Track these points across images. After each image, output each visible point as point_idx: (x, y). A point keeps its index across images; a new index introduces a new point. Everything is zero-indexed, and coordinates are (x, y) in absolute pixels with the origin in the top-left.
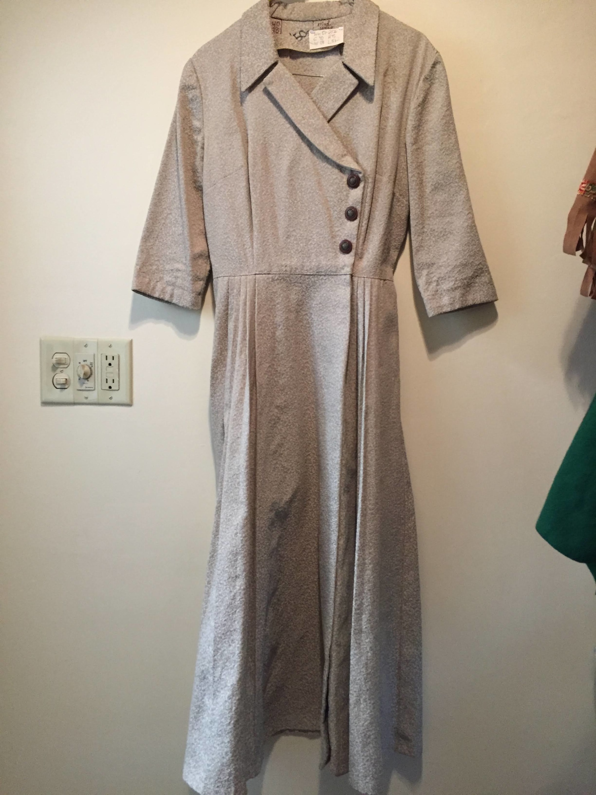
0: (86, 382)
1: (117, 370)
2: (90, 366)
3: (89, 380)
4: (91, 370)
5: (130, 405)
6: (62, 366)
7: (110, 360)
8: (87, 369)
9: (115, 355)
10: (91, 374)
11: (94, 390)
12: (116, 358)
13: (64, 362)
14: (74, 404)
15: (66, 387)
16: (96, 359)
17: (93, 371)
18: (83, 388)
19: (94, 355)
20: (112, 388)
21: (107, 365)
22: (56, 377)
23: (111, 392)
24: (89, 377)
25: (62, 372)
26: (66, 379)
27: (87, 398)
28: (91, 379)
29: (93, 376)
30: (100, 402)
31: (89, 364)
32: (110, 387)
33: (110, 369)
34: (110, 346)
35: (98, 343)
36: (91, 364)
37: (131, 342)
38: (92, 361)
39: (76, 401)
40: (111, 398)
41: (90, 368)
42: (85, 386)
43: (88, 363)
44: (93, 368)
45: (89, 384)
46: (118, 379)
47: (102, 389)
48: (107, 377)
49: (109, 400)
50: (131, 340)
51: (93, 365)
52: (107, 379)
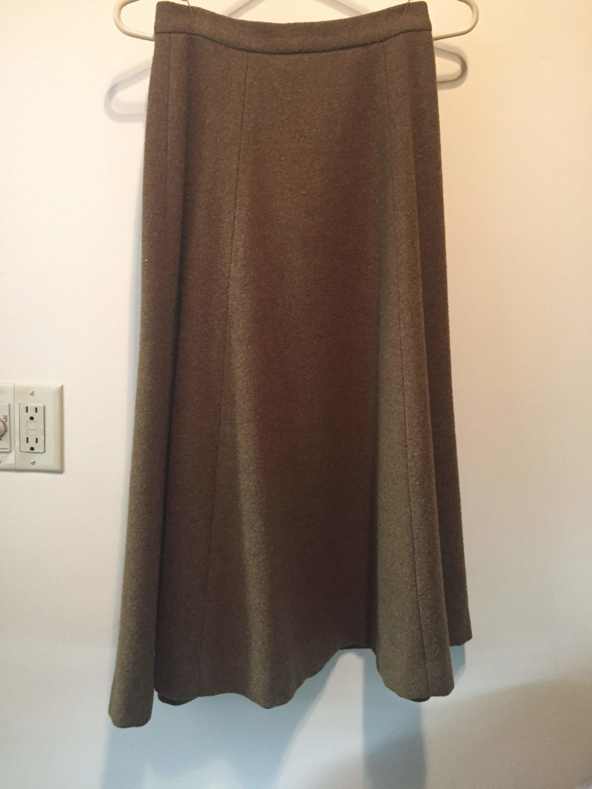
1: (42, 426)
2: (5, 421)
3: (3, 438)
4: (5, 427)
5: (60, 471)
7: (31, 413)
9: (39, 405)
10: (6, 431)
11: (10, 452)
12: (40, 411)
16: (12, 410)
17: (8, 427)
19: (9, 406)
20: (35, 450)
21: (28, 420)
23: (33, 454)
24: (3, 435)
28: (5, 437)
29: (8, 433)
30: (18, 467)
31: (2, 419)
32: (32, 449)
33: (32, 424)
34: (32, 394)
35: (14, 388)
36: (5, 417)
37: (61, 390)
38: (8, 415)
40: (33, 463)
41: (4, 423)
44: (7, 423)
45: (3, 443)
46: (43, 438)
47: (21, 451)
48: (27, 435)
49: (31, 464)
50: (61, 385)
51: (8, 420)
52: (27, 438)
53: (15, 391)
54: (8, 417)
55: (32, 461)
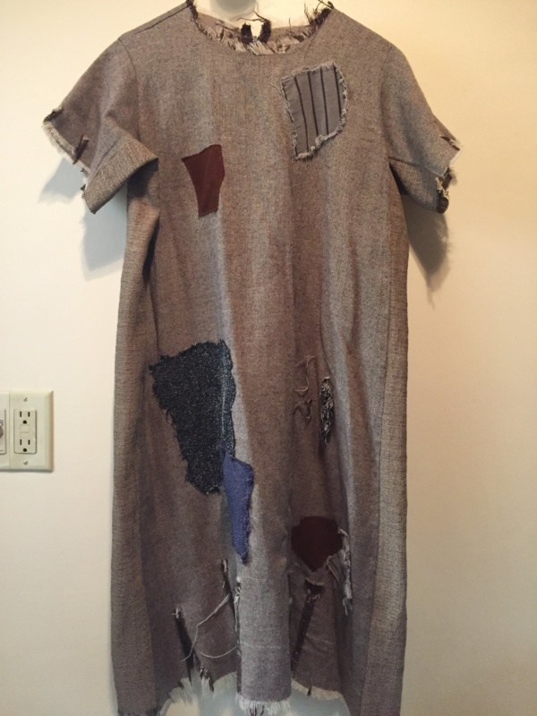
1: (34, 429)
2: (1, 425)
4: (1, 430)
5: (50, 471)
7: (25, 417)
9: (32, 409)
10: (2, 434)
11: (6, 454)
12: (33, 415)
16: (7, 415)
17: (4, 430)
19: (5, 411)
20: (28, 451)
21: (22, 423)
23: (26, 455)
28: (2, 440)
29: (3, 437)
30: (13, 467)
32: (25, 450)
33: (25, 427)
34: (26, 400)
35: (10, 395)
37: (51, 395)
38: (3, 419)
40: (26, 463)
44: (3, 427)
46: (35, 440)
47: (15, 452)
48: (21, 437)
49: (24, 465)
50: (50, 391)
51: (4, 423)
52: (21, 440)
53: (11, 399)
55: (25, 461)
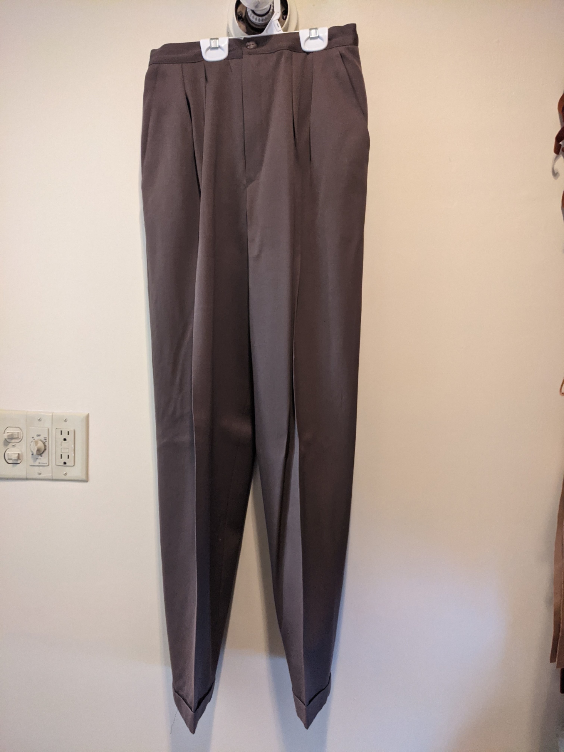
0: (40, 457)
1: (73, 446)
2: (45, 442)
3: (43, 455)
4: (45, 446)
5: (86, 481)
6: (13, 441)
7: (65, 435)
8: (40, 445)
9: (71, 429)
10: (45, 449)
11: (48, 466)
12: (71, 434)
13: (17, 436)
14: (27, 479)
15: (19, 462)
16: (50, 434)
17: (47, 447)
18: (37, 464)
19: (48, 429)
20: (67, 464)
21: (62, 440)
22: (7, 453)
23: (66, 467)
24: (43, 452)
25: (14, 446)
26: (19, 454)
27: (40, 474)
28: (45, 454)
29: (47, 451)
30: (54, 478)
31: (43, 440)
32: (65, 463)
33: (65, 444)
34: (65, 421)
35: (52, 416)
36: (45, 439)
37: (87, 417)
38: (47, 436)
39: (28, 477)
40: (65, 474)
41: (44, 443)
42: (38, 461)
43: (42, 438)
44: (47, 443)
45: (43, 459)
46: (73, 454)
47: (56, 465)
48: (61, 452)
49: (64, 476)
50: (87, 414)
51: (47, 440)
52: (61, 455)
53: (53, 419)
54: (47, 439)
55: (65, 473)
